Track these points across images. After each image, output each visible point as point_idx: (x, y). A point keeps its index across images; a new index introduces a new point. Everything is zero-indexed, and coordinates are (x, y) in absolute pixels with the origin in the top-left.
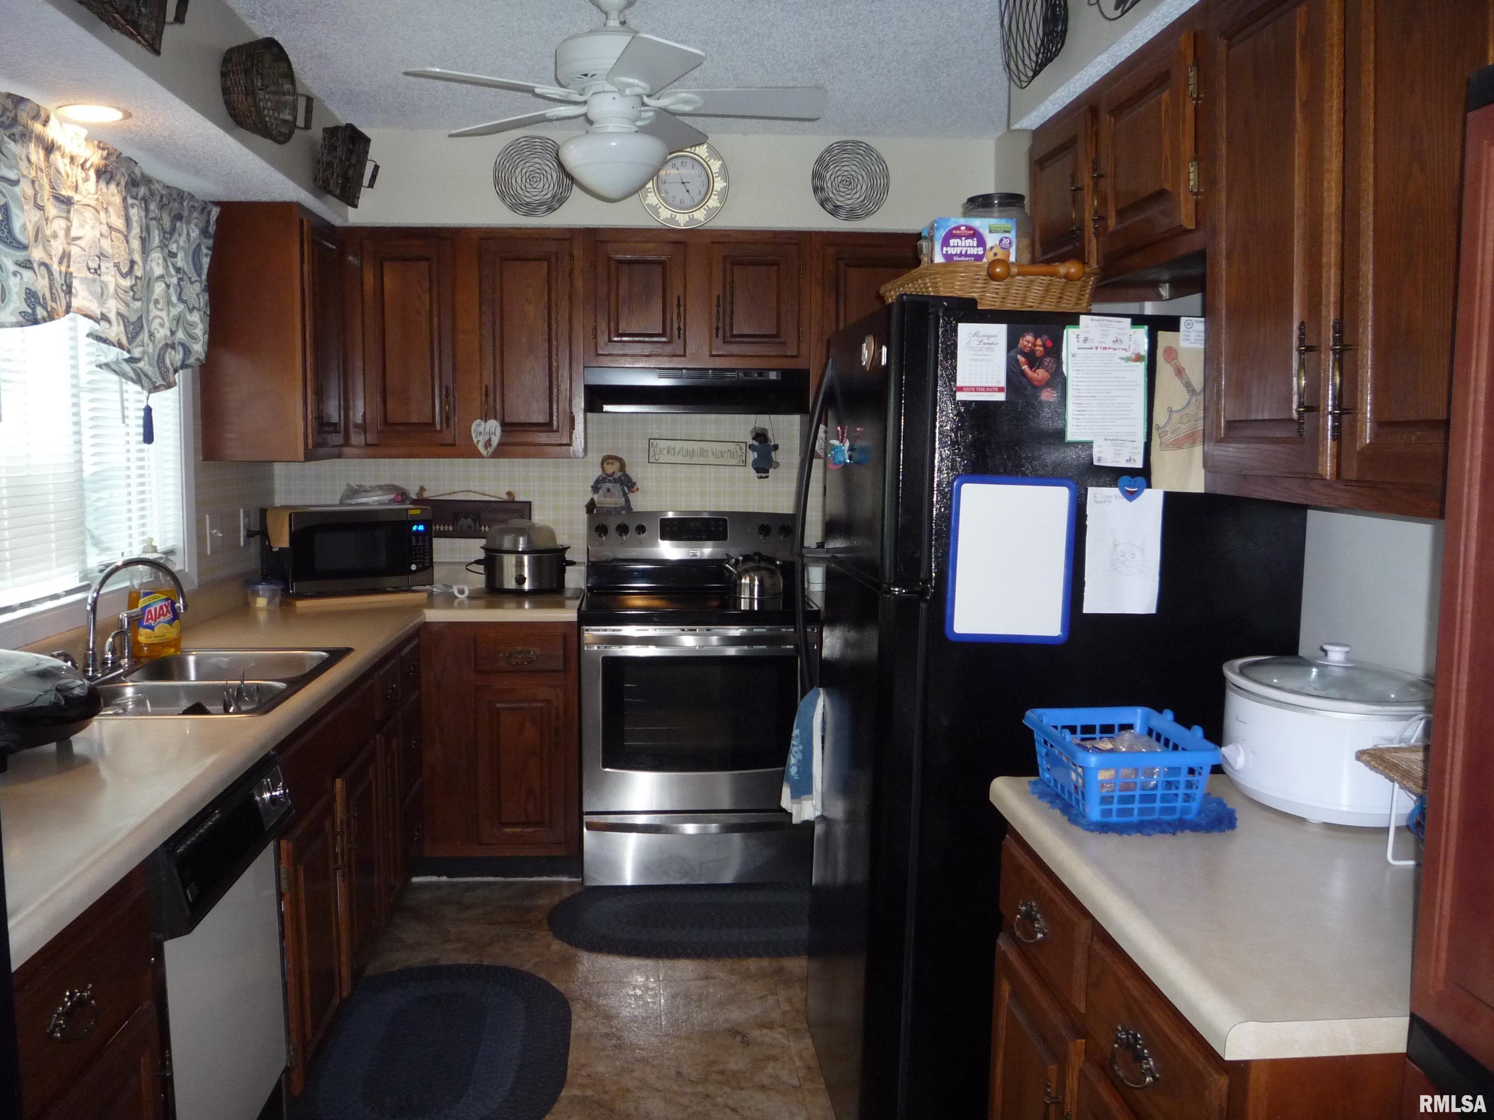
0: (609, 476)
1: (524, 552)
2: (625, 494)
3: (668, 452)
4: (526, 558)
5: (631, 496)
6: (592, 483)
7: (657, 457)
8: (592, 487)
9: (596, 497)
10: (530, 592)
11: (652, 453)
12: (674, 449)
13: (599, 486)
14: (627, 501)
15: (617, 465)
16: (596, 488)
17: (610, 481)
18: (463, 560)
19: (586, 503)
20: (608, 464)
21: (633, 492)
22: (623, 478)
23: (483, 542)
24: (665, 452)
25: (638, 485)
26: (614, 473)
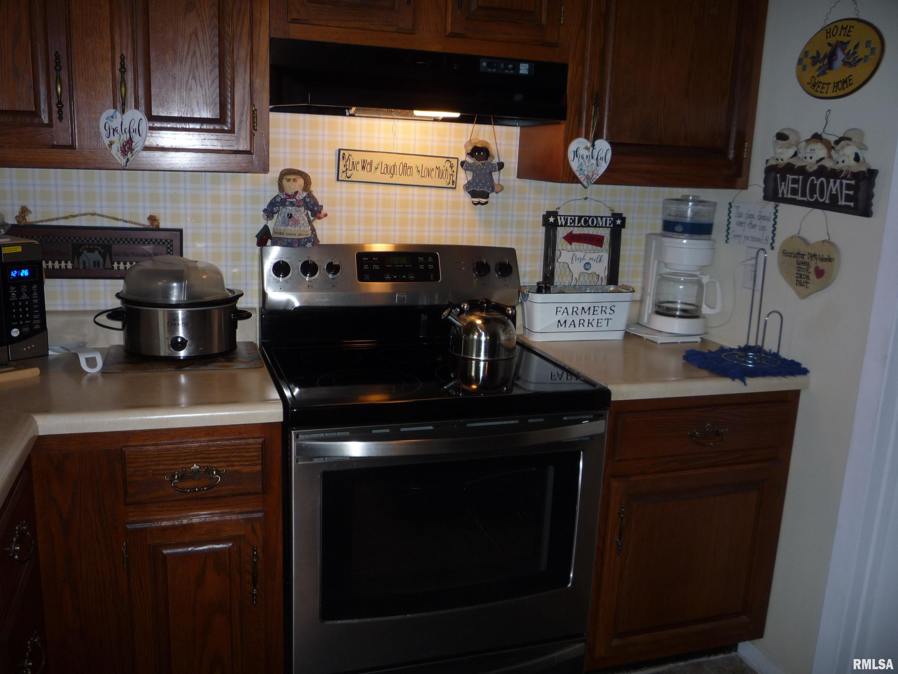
0: (289, 196)
1: (178, 306)
2: (310, 222)
3: (363, 168)
4: (180, 313)
5: (318, 224)
6: (264, 206)
7: (349, 173)
8: (265, 211)
9: (271, 225)
10: (188, 361)
11: (342, 168)
12: (371, 164)
13: (275, 209)
14: (313, 230)
15: (301, 182)
16: (269, 212)
17: (292, 204)
18: (88, 308)
19: (257, 231)
20: (289, 180)
21: (319, 218)
22: (308, 200)
23: (119, 285)
24: (359, 167)
25: (325, 210)
26: (296, 193)
